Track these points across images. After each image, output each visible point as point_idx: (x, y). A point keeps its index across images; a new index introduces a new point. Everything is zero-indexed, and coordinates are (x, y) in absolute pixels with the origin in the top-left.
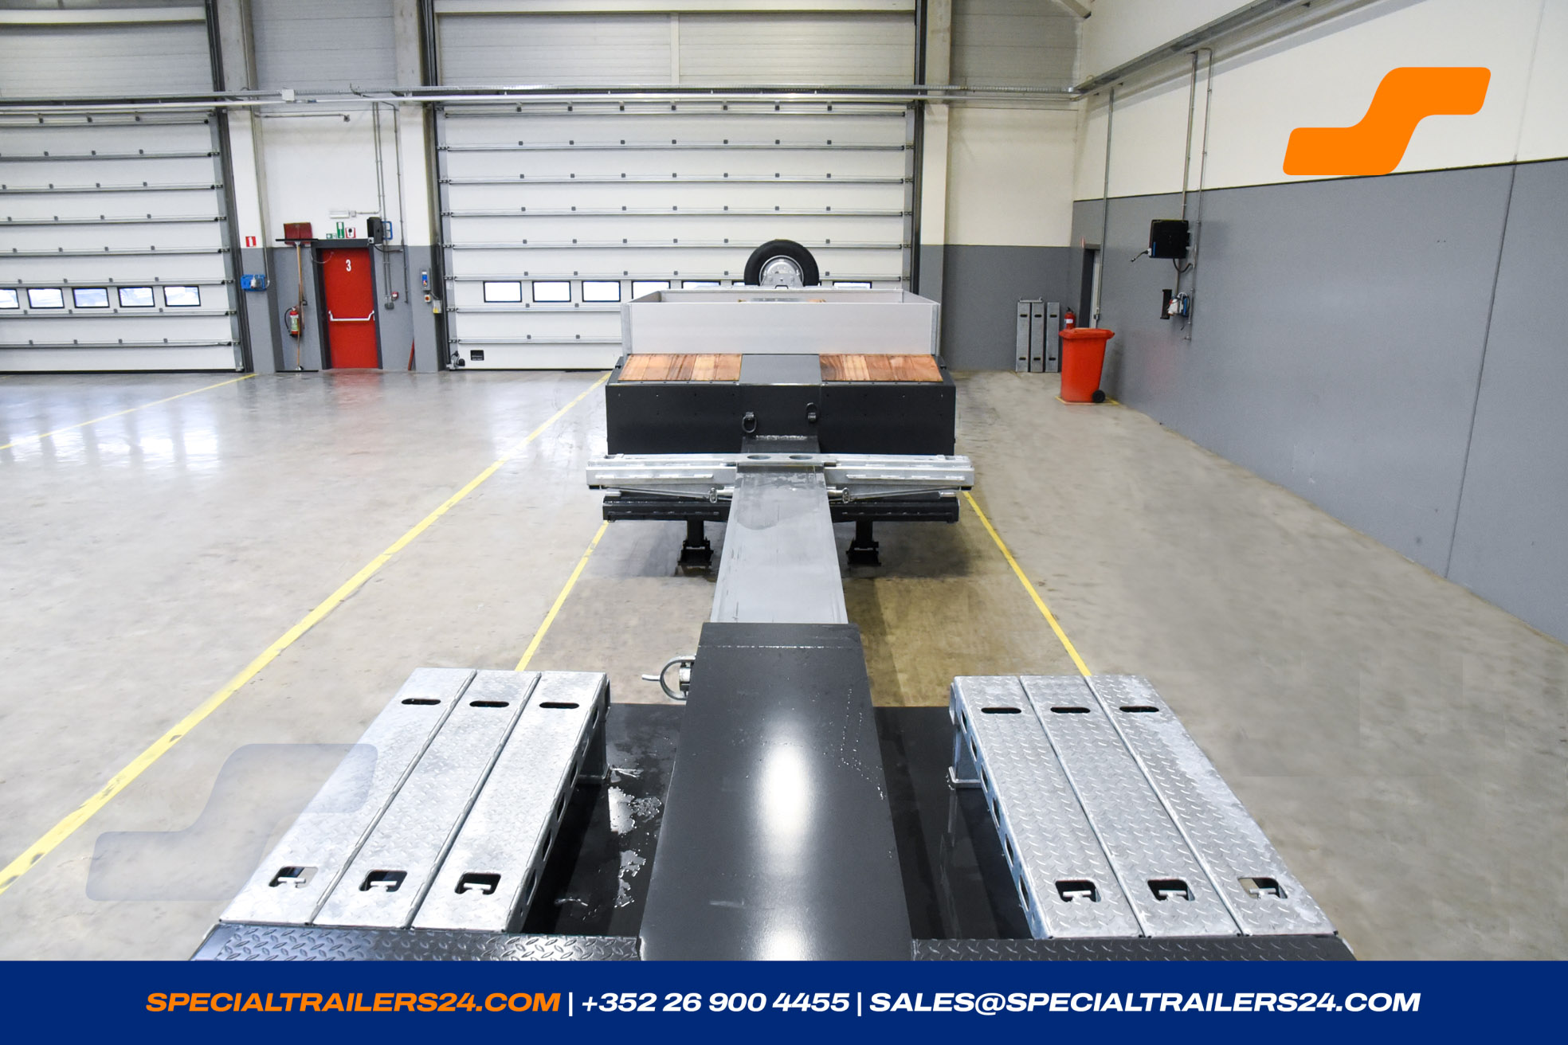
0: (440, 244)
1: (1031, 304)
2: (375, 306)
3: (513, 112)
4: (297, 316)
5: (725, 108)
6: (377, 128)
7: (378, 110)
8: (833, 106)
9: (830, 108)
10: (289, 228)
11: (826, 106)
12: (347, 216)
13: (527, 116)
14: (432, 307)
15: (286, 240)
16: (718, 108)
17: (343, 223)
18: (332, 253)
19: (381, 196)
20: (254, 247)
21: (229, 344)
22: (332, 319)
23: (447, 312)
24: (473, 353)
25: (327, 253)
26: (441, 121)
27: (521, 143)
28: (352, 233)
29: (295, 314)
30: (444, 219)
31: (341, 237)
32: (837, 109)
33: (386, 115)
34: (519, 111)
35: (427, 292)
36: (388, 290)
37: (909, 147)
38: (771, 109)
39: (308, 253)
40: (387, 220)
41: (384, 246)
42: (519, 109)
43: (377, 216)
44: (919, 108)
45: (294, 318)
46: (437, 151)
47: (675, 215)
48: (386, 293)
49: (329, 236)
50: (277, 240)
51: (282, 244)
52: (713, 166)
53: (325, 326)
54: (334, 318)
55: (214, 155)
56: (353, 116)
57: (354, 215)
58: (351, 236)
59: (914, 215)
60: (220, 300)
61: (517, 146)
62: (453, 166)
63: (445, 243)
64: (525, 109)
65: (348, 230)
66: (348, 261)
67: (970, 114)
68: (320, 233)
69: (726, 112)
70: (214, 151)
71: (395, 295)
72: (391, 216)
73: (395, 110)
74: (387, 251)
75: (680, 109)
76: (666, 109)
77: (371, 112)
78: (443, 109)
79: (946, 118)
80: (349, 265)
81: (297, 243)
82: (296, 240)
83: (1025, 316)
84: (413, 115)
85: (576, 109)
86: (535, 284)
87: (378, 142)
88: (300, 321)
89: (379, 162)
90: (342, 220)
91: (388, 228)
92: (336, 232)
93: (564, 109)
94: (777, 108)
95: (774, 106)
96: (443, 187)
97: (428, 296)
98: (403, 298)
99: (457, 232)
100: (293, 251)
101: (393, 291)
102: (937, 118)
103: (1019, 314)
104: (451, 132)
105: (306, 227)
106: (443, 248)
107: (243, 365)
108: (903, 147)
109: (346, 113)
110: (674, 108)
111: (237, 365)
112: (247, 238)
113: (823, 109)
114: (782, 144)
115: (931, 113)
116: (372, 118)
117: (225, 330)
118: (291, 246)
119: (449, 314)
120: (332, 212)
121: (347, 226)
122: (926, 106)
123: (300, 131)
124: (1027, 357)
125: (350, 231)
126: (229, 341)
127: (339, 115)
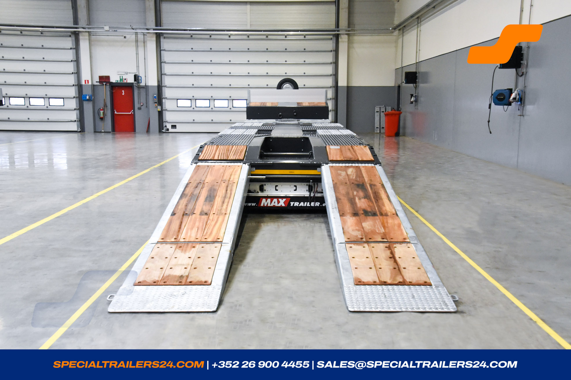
0: (161, 85)
1: (380, 107)
2: (133, 108)
3: (189, 37)
4: (103, 111)
5: (267, 37)
6: (137, 41)
7: (137, 34)
8: (306, 36)
9: (305, 37)
10: (101, 78)
11: (303, 36)
12: (124, 74)
13: (194, 39)
14: (157, 109)
15: (100, 82)
16: (264, 37)
17: (122, 76)
18: (117, 88)
19: (138, 67)
20: (88, 84)
21: (75, 121)
22: (116, 113)
23: (163, 110)
24: (172, 126)
25: (116, 88)
26: (162, 40)
27: (192, 49)
28: (126, 80)
29: (102, 110)
30: (163, 76)
31: (121, 81)
32: (307, 37)
33: (141, 37)
34: (191, 37)
35: (156, 103)
36: (139, 102)
37: (334, 51)
38: (283, 37)
39: (108, 88)
40: (140, 76)
41: (138, 85)
42: (192, 36)
43: (136, 74)
44: (337, 37)
45: (102, 112)
46: (161, 50)
47: (249, 76)
48: (138, 103)
49: (117, 81)
50: (96, 82)
51: (98, 84)
52: (262, 58)
53: (113, 115)
54: (117, 112)
55: (73, 48)
56: (128, 36)
57: (127, 73)
58: (125, 81)
59: (336, 75)
60: (73, 104)
61: (191, 50)
62: (166, 56)
63: (163, 85)
64: (194, 36)
65: (124, 79)
66: (123, 91)
67: (356, 38)
68: (113, 80)
69: (267, 38)
70: (73, 47)
71: (142, 104)
72: (142, 74)
73: (144, 35)
74: (139, 87)
75: (251, 37)
76: (245, 37)
77: (135, 35)
78: (163, 35)
79: (347, 40)
80: (123, 93)
81: (104, 83)
82: (104, 82)
83: (378, 112)
84: (152, 37)
85: (213, 37)
86: (197, 100)
87: (137, 47)
88: (104, 113)
89: (137, 54)
90: (122, 75)
91: (140, 79)
92: (119, 80)
93: (208, 37)
94: (286, 37)
95: (285, 36)
96: (162, 64)
97: (156, 104)
98: (145, 104)
99: (167, 81)
100: (102, 87)
101: (141, 102)
102: (344, 40)
103: (376, 111)
104: (166, 44)
105: (108, 78)
106: (162, 87)
107: (80, 129)
108: (331, 51)
109: (125, 35)
110: (248, 37)
111: (78, 129)
112: (85, 81)
113: (302, 37)
114: (287, 50)
115: (341, 38)
116: (135, 37)
117: (74, 115)
118: (102, 84)
119: (164, 111)
120: (118, 72)
121: (124, 77)
122: (340, 36)
123: (106, 41)
124: (379, 127)
125: (125, 79)
126: (75, 120)
127: (122, 36)
